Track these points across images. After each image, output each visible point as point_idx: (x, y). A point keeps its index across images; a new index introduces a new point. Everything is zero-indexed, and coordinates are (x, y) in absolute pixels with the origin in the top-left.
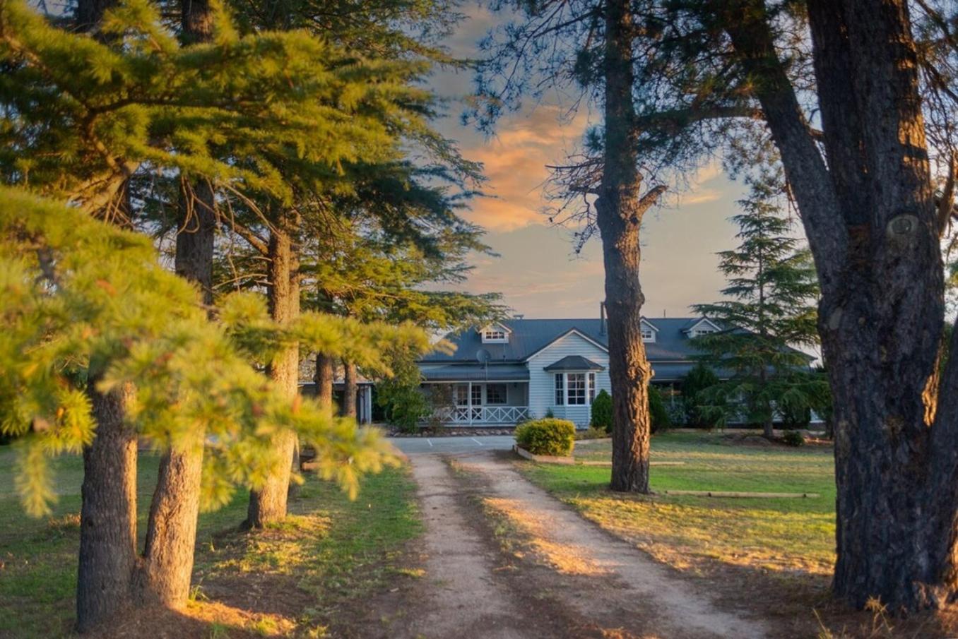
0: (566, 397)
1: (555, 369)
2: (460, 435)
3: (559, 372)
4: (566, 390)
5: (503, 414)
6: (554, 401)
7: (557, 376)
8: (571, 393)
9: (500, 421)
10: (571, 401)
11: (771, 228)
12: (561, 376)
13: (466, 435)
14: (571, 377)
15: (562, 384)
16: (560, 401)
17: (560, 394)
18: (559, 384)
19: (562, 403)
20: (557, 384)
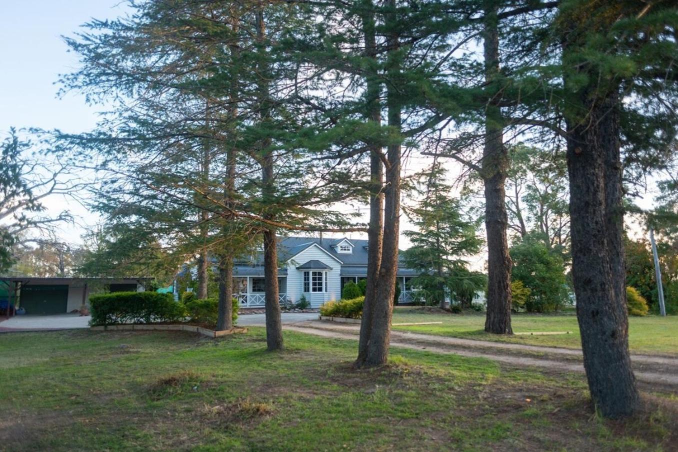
0: (311, 287)
1: (304, 268)
2: (243, 314)
3: (306, 270)
4: (311, 282)
5: (260, 299)
6: (303, 289)
7: (305, 273)
8: (314, 284)
9: (258, 304)
10: (314, 290)
11: (443, 190)
12: (308, 273)
13: (247, 314)
14: (314, 274)
15: (308, 278)
16: (307, 289)
17: (306, 285)
18: (306, 278)
19: (308, 291)
20: (305, 278)
